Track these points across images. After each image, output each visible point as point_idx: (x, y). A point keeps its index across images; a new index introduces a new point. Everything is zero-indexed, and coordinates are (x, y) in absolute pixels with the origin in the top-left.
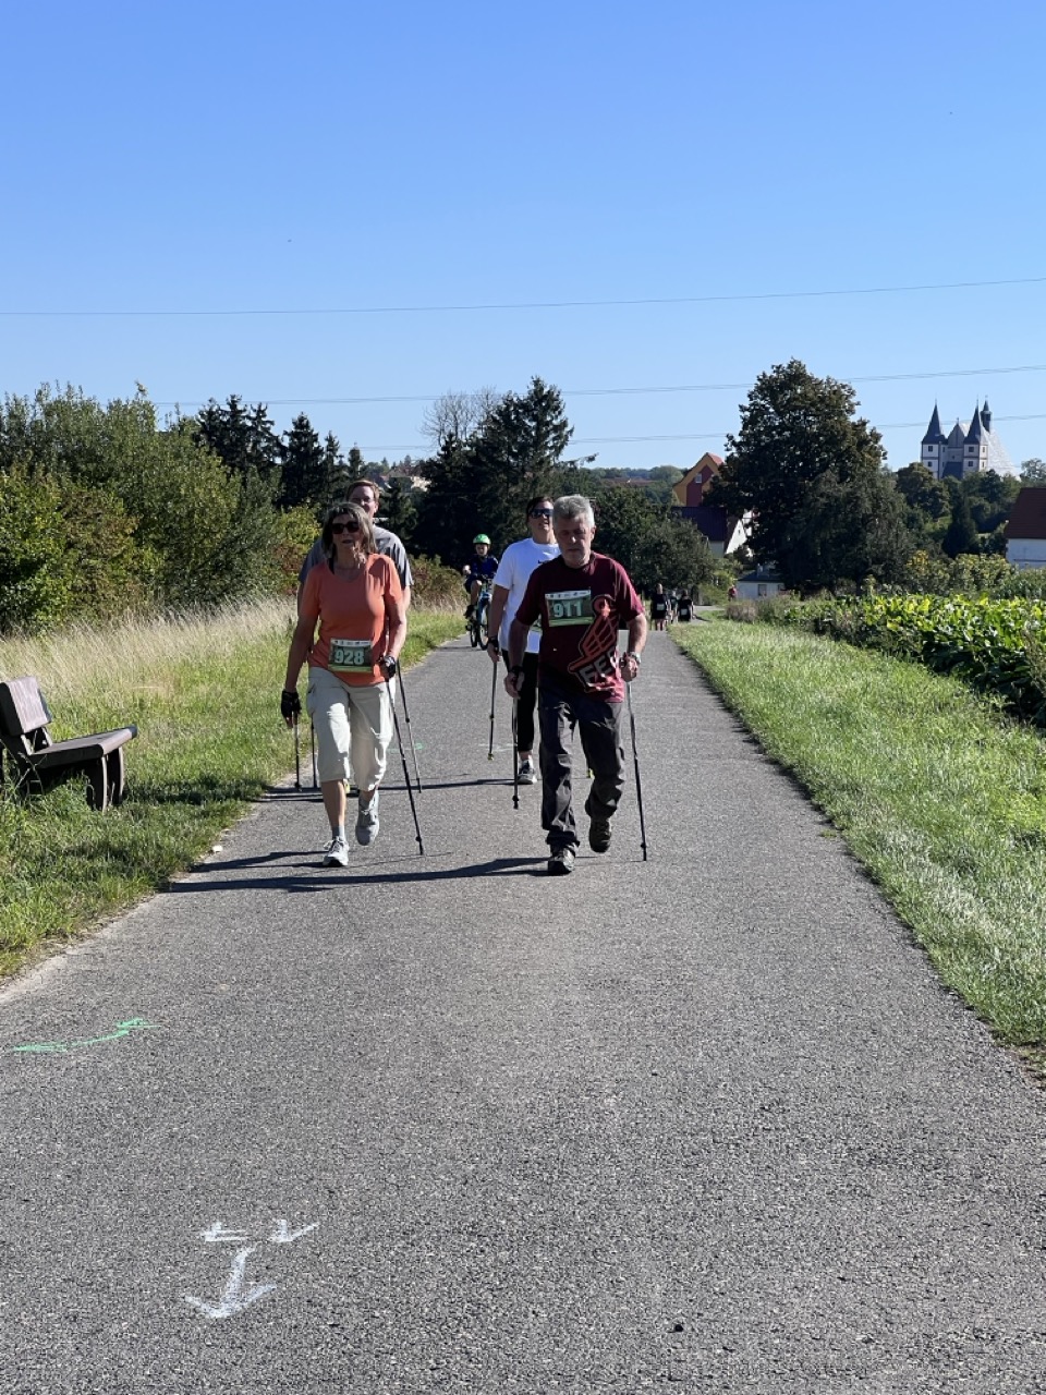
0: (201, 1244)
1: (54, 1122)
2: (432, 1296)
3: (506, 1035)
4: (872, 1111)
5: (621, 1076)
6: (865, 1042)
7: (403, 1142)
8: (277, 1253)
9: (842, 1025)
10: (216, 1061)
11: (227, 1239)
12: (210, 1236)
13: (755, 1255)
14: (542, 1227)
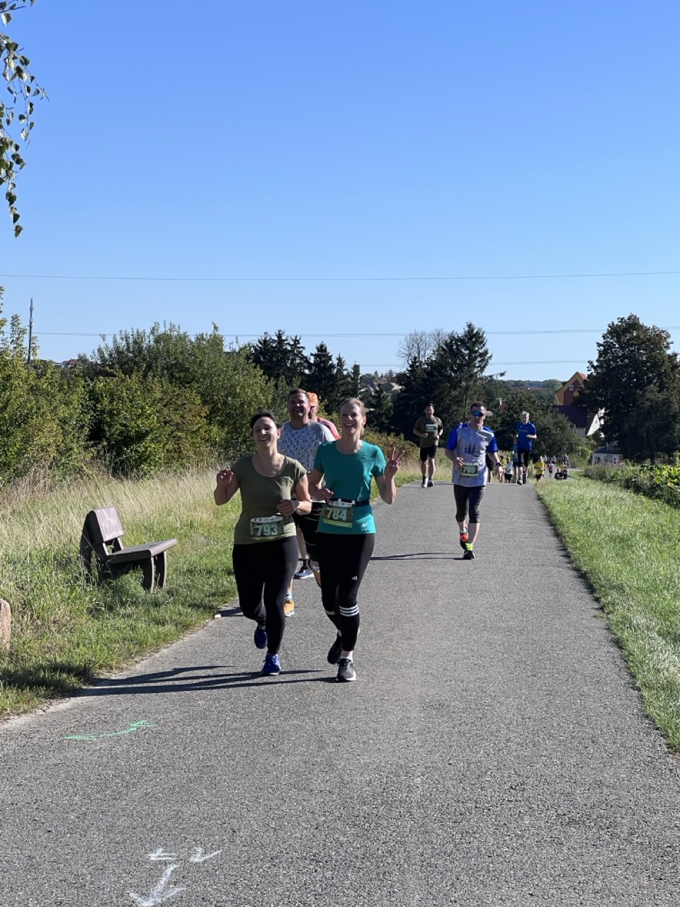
0: (147, 861)
1: (78, 784)
2: (278, 897)
3: (365, 738)
4: (578, 792)
5: (429, 764)
6: (586, 748)
7: (285, 801)
8: (192, 869)
9: (573, 738)
10: (185, 748)
11: (164, 859)
12: (153, 857)
13: (482, 878)
14: (357, 857)
